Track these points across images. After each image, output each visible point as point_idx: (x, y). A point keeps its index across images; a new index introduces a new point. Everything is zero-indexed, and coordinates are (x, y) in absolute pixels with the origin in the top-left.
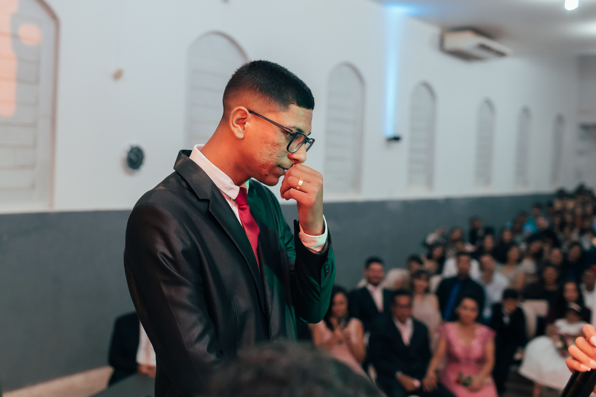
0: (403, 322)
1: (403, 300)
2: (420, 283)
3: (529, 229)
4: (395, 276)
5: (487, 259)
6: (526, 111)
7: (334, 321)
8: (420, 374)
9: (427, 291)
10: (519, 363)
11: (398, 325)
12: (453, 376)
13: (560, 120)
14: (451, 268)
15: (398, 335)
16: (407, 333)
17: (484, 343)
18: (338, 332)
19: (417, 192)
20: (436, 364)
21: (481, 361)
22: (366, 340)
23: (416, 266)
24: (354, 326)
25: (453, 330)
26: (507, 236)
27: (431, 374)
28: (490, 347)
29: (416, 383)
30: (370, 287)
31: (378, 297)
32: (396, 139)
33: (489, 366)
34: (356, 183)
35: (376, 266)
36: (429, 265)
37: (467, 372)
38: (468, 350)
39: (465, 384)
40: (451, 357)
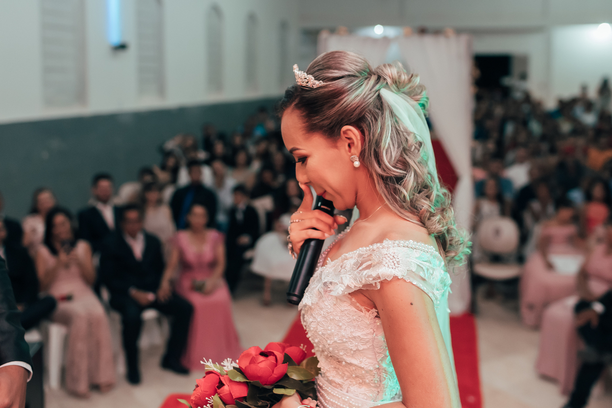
0: (134, 236)
1: (132, 215)
2: (152, 196)
3: (259, 132)
4: (128, 191)
5: (218, 165)
6: (252, 19)
7: (58, 246)
8: (154, 286)
9: (159, 202)
10: (250, 261)
11: (130, 241)
12: (186, 284)
13: (284, 26)
14: (184, 178)
15: (129, 251)
16: (138, 247)
17: (214, 248)
18: (63, 256)
19: (149, 102)
20: (169, 274)
21: (213, 265)
22: (96, 261)
23: (148, 178)
24: (82, 248)
25: (186, 239)
26: (238, 140)
27: (165, 285)
28: (221, 251)
29: (150, 297)
30: (100, 206)
31: (108, 215)
32: (122, 47)
33: (220, 269)
34: (81, 95)
35: (104, 184)
36: (163, 176)
37: (199, 278)
38: (200, 256)
39: (199, 289)
40: (185, 266)
